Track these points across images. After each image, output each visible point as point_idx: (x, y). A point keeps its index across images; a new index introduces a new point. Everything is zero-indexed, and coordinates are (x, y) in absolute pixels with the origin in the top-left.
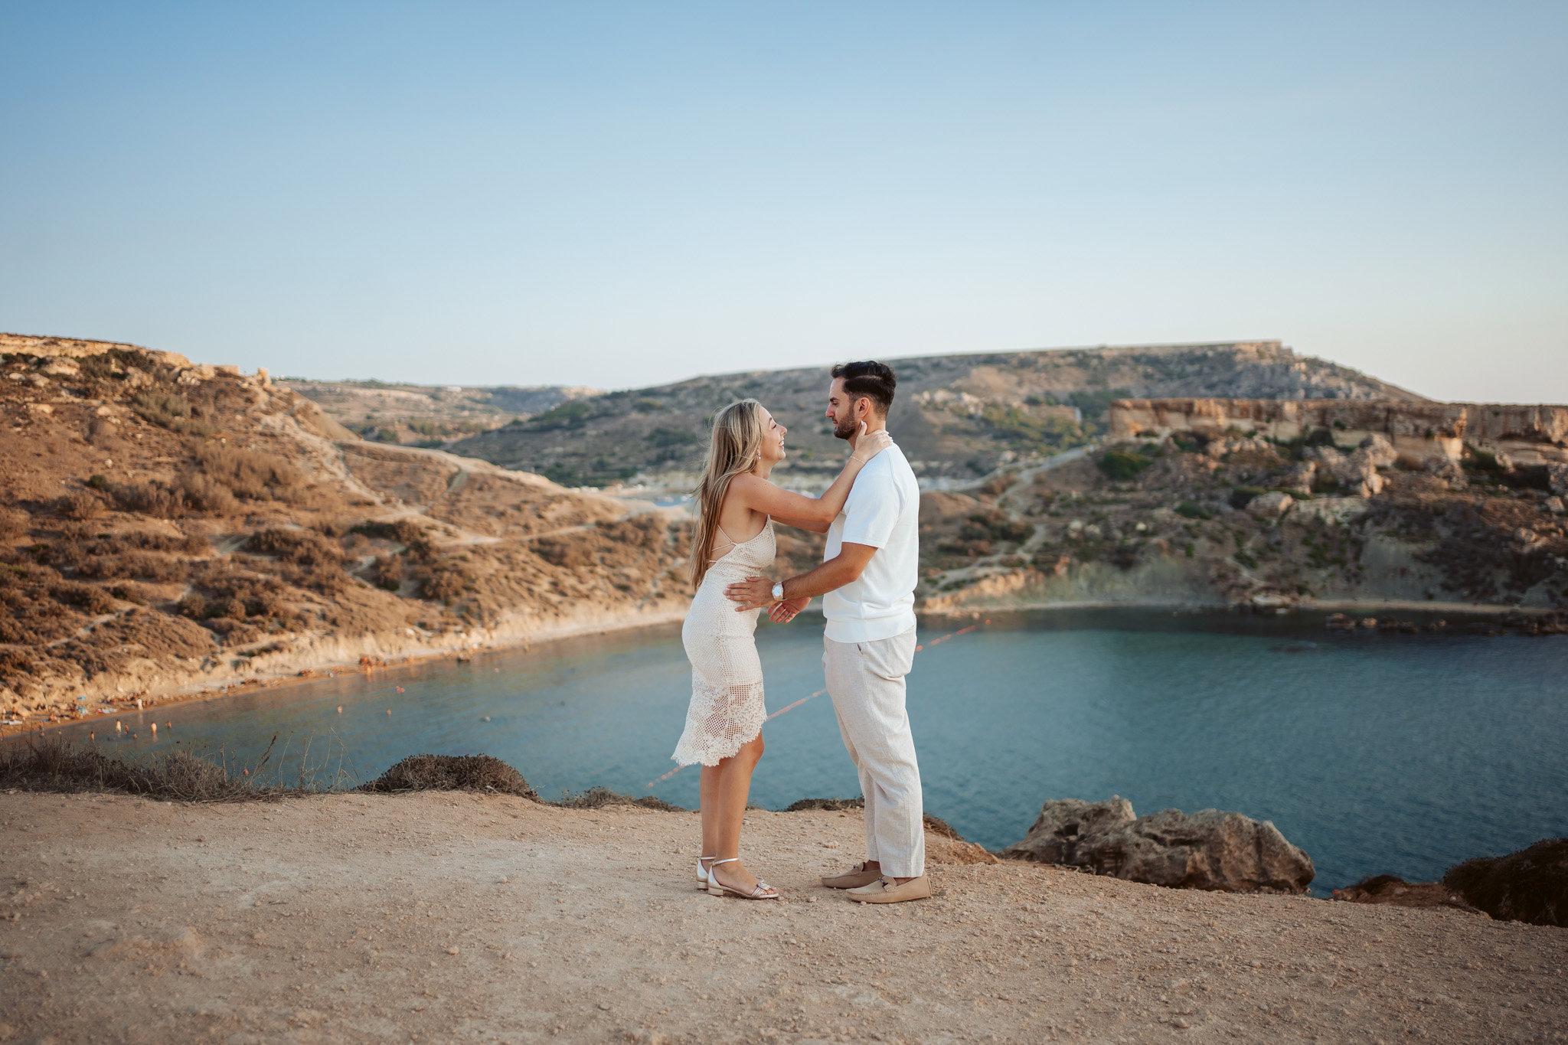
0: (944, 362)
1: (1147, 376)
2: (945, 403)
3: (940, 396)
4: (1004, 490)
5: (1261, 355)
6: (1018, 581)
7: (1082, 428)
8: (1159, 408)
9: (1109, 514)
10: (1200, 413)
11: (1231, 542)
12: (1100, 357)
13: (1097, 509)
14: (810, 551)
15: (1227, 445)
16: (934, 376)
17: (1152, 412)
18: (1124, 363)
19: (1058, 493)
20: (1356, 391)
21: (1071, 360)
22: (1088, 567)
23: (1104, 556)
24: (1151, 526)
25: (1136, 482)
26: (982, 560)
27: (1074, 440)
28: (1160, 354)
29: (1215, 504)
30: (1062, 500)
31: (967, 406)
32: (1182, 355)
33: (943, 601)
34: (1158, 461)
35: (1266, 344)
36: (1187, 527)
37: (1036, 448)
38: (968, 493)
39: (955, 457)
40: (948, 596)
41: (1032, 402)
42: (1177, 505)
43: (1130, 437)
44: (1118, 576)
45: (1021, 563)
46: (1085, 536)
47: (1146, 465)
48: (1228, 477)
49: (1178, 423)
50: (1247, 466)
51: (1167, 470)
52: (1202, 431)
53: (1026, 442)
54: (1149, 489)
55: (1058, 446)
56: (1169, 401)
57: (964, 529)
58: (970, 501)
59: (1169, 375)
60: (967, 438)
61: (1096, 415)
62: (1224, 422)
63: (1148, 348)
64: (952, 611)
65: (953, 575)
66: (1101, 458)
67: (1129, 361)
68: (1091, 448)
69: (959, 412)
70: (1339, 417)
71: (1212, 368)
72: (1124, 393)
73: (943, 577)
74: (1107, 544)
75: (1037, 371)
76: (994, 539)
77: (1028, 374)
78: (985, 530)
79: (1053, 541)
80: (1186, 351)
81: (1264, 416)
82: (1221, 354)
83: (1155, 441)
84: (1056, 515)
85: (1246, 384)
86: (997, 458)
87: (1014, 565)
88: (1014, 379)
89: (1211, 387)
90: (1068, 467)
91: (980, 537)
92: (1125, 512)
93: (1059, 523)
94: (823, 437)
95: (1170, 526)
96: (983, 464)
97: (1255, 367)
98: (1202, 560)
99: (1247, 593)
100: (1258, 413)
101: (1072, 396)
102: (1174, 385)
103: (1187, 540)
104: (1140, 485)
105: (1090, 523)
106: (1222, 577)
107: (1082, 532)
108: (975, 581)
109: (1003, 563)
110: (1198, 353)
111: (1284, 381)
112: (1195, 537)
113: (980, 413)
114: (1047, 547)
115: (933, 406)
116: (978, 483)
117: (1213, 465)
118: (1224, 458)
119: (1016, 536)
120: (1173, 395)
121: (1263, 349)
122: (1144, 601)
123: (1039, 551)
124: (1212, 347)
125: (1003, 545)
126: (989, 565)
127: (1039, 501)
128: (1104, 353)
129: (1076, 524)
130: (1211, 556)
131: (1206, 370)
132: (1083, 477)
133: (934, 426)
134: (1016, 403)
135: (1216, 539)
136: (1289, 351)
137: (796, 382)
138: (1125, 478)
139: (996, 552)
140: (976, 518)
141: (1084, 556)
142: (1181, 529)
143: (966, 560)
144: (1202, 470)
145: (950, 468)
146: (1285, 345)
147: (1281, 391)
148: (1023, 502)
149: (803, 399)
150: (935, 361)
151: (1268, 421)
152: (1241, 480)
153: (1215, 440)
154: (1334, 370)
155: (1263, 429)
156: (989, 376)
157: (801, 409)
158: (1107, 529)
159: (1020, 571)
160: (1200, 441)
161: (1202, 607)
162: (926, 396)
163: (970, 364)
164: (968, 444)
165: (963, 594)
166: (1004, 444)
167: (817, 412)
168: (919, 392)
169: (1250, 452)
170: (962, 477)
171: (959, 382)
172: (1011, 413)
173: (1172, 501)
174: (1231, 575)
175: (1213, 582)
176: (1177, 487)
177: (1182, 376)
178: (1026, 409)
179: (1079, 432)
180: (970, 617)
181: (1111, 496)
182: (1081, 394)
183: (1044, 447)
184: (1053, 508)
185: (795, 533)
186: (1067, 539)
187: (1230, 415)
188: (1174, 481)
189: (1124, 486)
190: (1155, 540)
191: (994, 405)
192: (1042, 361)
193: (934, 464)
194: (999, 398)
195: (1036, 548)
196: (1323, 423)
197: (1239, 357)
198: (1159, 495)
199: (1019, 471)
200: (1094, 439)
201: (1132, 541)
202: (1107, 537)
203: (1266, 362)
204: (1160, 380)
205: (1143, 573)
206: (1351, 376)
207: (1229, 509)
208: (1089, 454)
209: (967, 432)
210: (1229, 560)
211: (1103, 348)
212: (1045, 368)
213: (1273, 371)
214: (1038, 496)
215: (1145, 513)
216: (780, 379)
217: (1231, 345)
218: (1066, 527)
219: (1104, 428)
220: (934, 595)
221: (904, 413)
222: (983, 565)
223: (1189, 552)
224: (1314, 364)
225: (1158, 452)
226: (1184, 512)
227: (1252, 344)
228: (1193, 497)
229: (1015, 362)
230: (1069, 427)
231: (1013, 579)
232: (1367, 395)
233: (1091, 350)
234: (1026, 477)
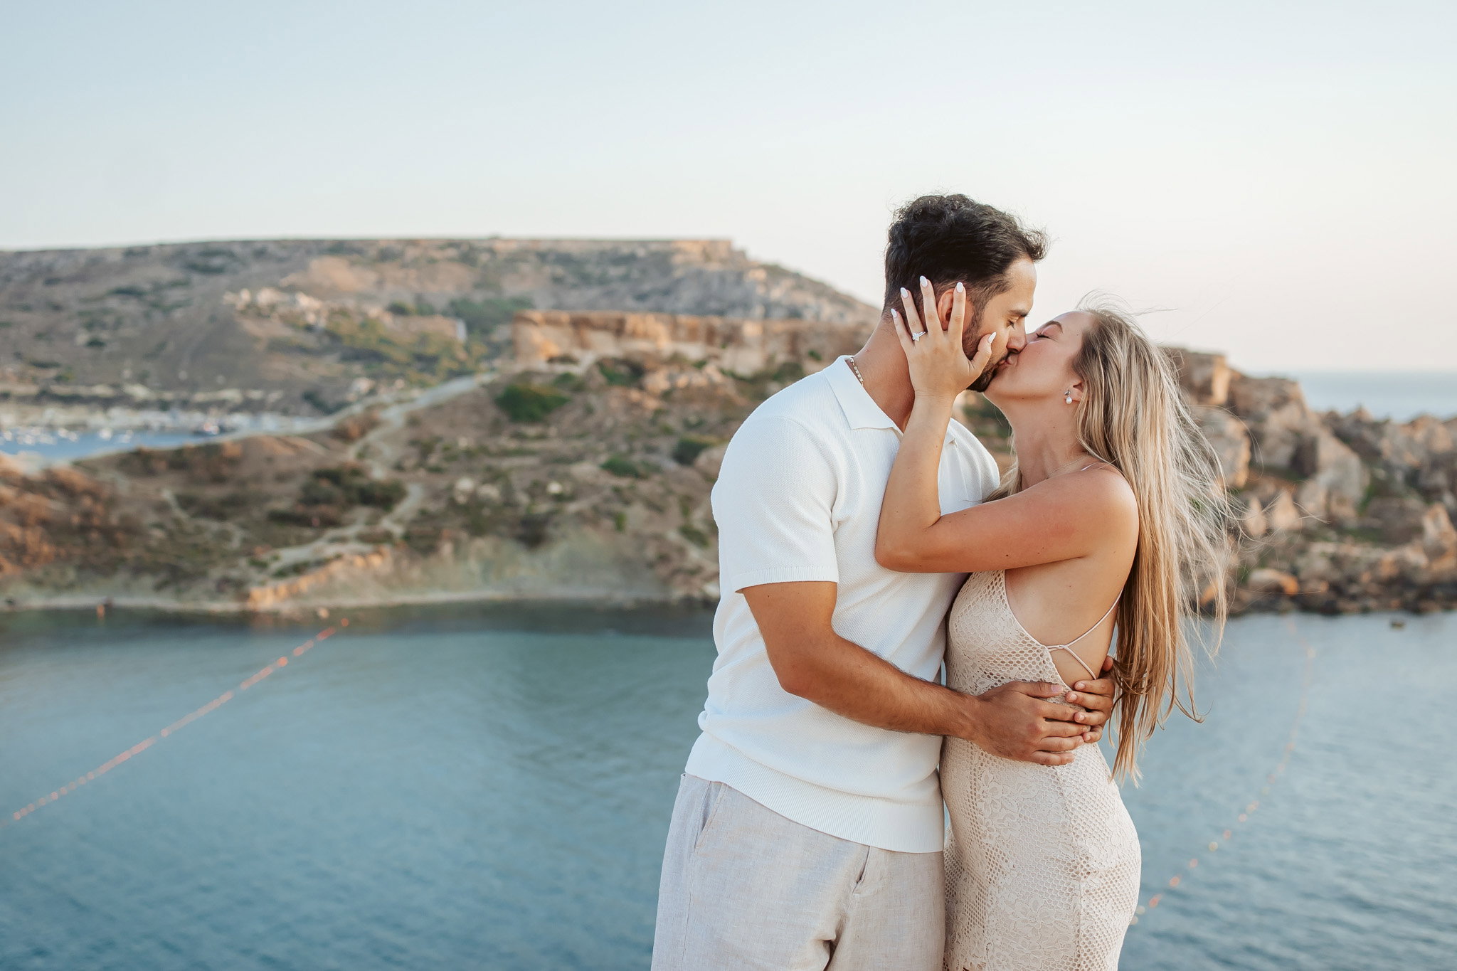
0: (272, 249)
1: (557, 280)
2: (273, 307)
3: (266, 296)
4: (363, 433)
5: (707, 256)
6: (381, 563)
7: (467, 348)
8: (580, 324)
9: (511, 469)
10: (634, 335)
11: (674, 511)
12: (491, 251)
13: (494, 462)
14: (76, 520)
15: (671, 378)
16: (256, 268)
17: (570, 330)
18: (525, 261)
19: (439, 439)
20: (828, 310)
21: (452, 252)
22: (483, 545)
23: (503, 529)
24: (568, 488)
25: (548, 425)
26: (332, 533)
27: (455, 366)
28: (574, 250)
29: (653, 459)
30: (446, 449)
31: (303, 313)
32: (602, 254)
33: (276, 591)
34: (579, 398)
35: (713, 243)
36: (617, 490)
37: (402, 375)
38: (311, 436)
39: (286, 384)
40: (282, 585)
41: (398, 310)
42: (604, 458)
43: (540, 364)
44: (523, 556)
45: (387, 537)
46: (475, 503)
47: (561, 402)
48: (672, 421)
49: (605, 346)
50: (696, 407)
51: (589, 411)
52: (637, 359)
53: (388, 367)
54: (566, 437)
55: (433, 373)
56: (594, 315)
57: (306, 489)
58: (316, 449)
59: (585, 280)
60: (305, 359)
61: (486, 331)
62: (666, 346)
63: (558, 241)
64: (287, 608)
65: (290, 555)
66: (500, 392)
67: (532, 258)
68: (486, 378)
69: (292, 320)
70: (814, 344)
71: (644, 272)
72: (524, 303)
73: (276, 558)
74: (508, 513)
75: (404, 266)
76: (350, 504)
77: (391, 270)
78: (337, 492)
79: (433, 507)
80: (608, 247)
81: (718, 340)
82: (654, 254)
83: (577, 370)
84: (436, 470)
85: (687, 295)
86: (347, 388)
87: (376, 540)
88: (371, 276)
89: (641, 297)
90: (454, 404)
91: (329, 500)
92: (533, 468)
93: (441, 482)
94: (89, 352)
95: (594, 488)
96: (328, 397)
97: (699, 274)
98: (637, 535)
99: (696, 581)
100: (711, 335)
101: (453, 304)
102: (593, 293)
103: (617, 507)
104: (553, 431)
105: (484, 482)
106: (664, 558)
107: (473, 496)
108: (322, 563)
109: (362, 538)
110: (625, 250)
111: (736, 294)
112: (627, 503)
113: (323, 323)
114: (424, 515)
115: (254, 311)
116: (326, 423)
117: (652, 404)
118: (666, 395)
119: (383, 498)
120: (591, 305)
121: (709, 249)
122: (559, 592)
123: (414, 522)
124: (643, 243)
125: (362, 513)
126: (343, 540)
127: (414, 451)
128: (499, 246)
129: (465, 484)
130: (649, 530)
131: (635, 274)
132: (475, 418)
133: (256, 339)
134: (374, 311)
135: (656, 507)
136: (742, 254)
137: (49, 269)
138: (533, 419)
139: (352, 522)
140: (321, 474)
141: (477, 529)
142: (607, 492)
143: (308, 532)
144: (636, 412)
145: (279, 401)
146: (738, 244)
147: (733, 306)
148: (390, 452)
149: (60, 293)
150: (259, 246)
151: (724, 346)
152: (688, 426)
153: (654, 371)
154: (800, 282)
155: (716, 357)
156: (338, 272)
157: (57, 308)
158: (508, 490)
159: (386, 548)
160: (635, 371)
161: (638, 601)
162: (245, 296)
163: (309, 253)
164: (305, 366)
165: (304, 583)
166: (357, 368)
167: (81, 314)
168: (235, 290)
169: (700, 389)
170: (296, 414)
171: (292, 278)
172: (367, 324)
173: (596, 453)
174: (674, 555)
175: (651, 565)
176: (602, 433)
177: (603, 281)
178: (388, 320)
179: (462, 355)
180: (315, 614)
181: (512, 445)
182: (466, 302)
183: (413, 373)
184: (433, 460)
185: (54, 492)
186: (453, 503)
187: (674, 336)
188: (599, 426)
189: (531, 431)
190: (572, 507)
191: (343, 313)
192: (411, 253)
193: (256, 395)
194: (350, 304)
195: (410, 516)
196: (793, 350)
197: (678, 259)
198: (578, 444)
199: (384, 406)
200: (484, 365)
201: (543, 507)
202: (509, 503)
203: (714, 267)
204: (574, 286)
205: (556, 553)
206: (821, 290)
207: (672, 466)
208: (484, 386)
209: (303, 350)
210: (673, 536)
211: (495, 238)
212: (415, 263)
213: (722, 278)
214: (413, 443)
215: (561, 469)
216: (25, 262)
217: (668, 242)
218: (451, 488)
219: (496, 350)
220: (262, 584)
221: (213, 319)
222: (334, 540)
223: (619, 522)
224: (775, 272)
225: (579, 386)
226: (613, 468)
227: (695, 242)
228: (623, 448)
229: (373, 252)
230: (448, 346)
231: (376, 561)
232: (841, 315)
233: (480, 240)
234: (394, 416)
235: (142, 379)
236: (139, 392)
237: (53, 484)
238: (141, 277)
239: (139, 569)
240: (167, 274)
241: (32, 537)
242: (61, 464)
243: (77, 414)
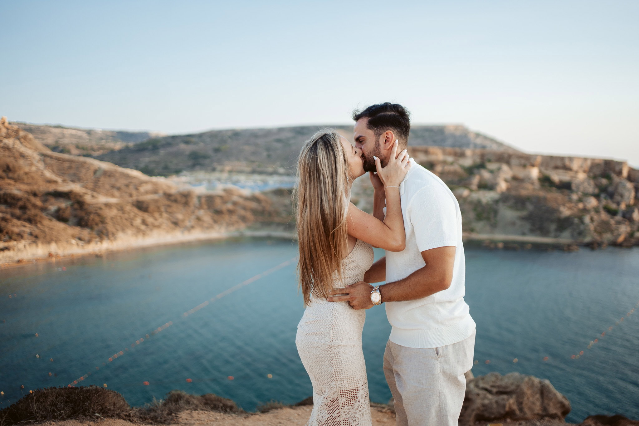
5: (456, 129)
8: (414, 150)
10: (431, 153)
15: (443, 167)
20: (494, 147)
32: (422, 127)
35: (458, 125)
49: (422, 156)
50: (451, 176)
52: (433, 161)
56: (419, 148)
59: (417, 135)
62: (441, 157)
70: (489, 157)
71: (435, 134)
81: (458, 156)
82: (439, 130)
85: (449, 141)
89: (435, 141)
97: (453, 135)
100: (456, 154)
102: (419, 140)
111: (465, 141)
120: (419, 145)
121: (457, 127)
131: (432, 134)
136: (467, 129)
147: (463, 145)
153: (438, 165)
154: (485, 138)
155: (457, 161)
177: (423, 137)
187: (444, 154)
196: (482, 159)
197: (446, 129)
203: (458, 133)
206: (493, 140)
213: (460, 136)
232: (498, 148)
235: (282, 166)
236: (281, 170)
237: (254, 199)
238: (283, 136)
239: (279, 224)
240: (290, 135)
241: (249, 215)
242: (257, 192)
243: (263, 177)
